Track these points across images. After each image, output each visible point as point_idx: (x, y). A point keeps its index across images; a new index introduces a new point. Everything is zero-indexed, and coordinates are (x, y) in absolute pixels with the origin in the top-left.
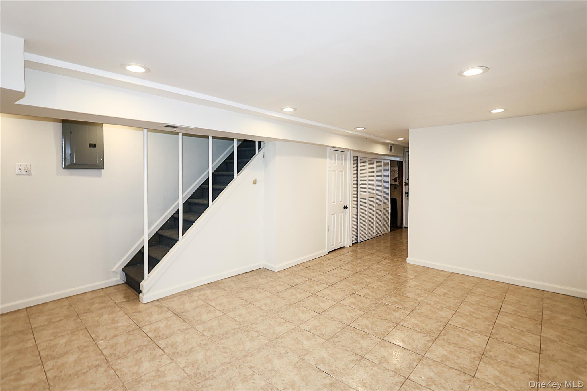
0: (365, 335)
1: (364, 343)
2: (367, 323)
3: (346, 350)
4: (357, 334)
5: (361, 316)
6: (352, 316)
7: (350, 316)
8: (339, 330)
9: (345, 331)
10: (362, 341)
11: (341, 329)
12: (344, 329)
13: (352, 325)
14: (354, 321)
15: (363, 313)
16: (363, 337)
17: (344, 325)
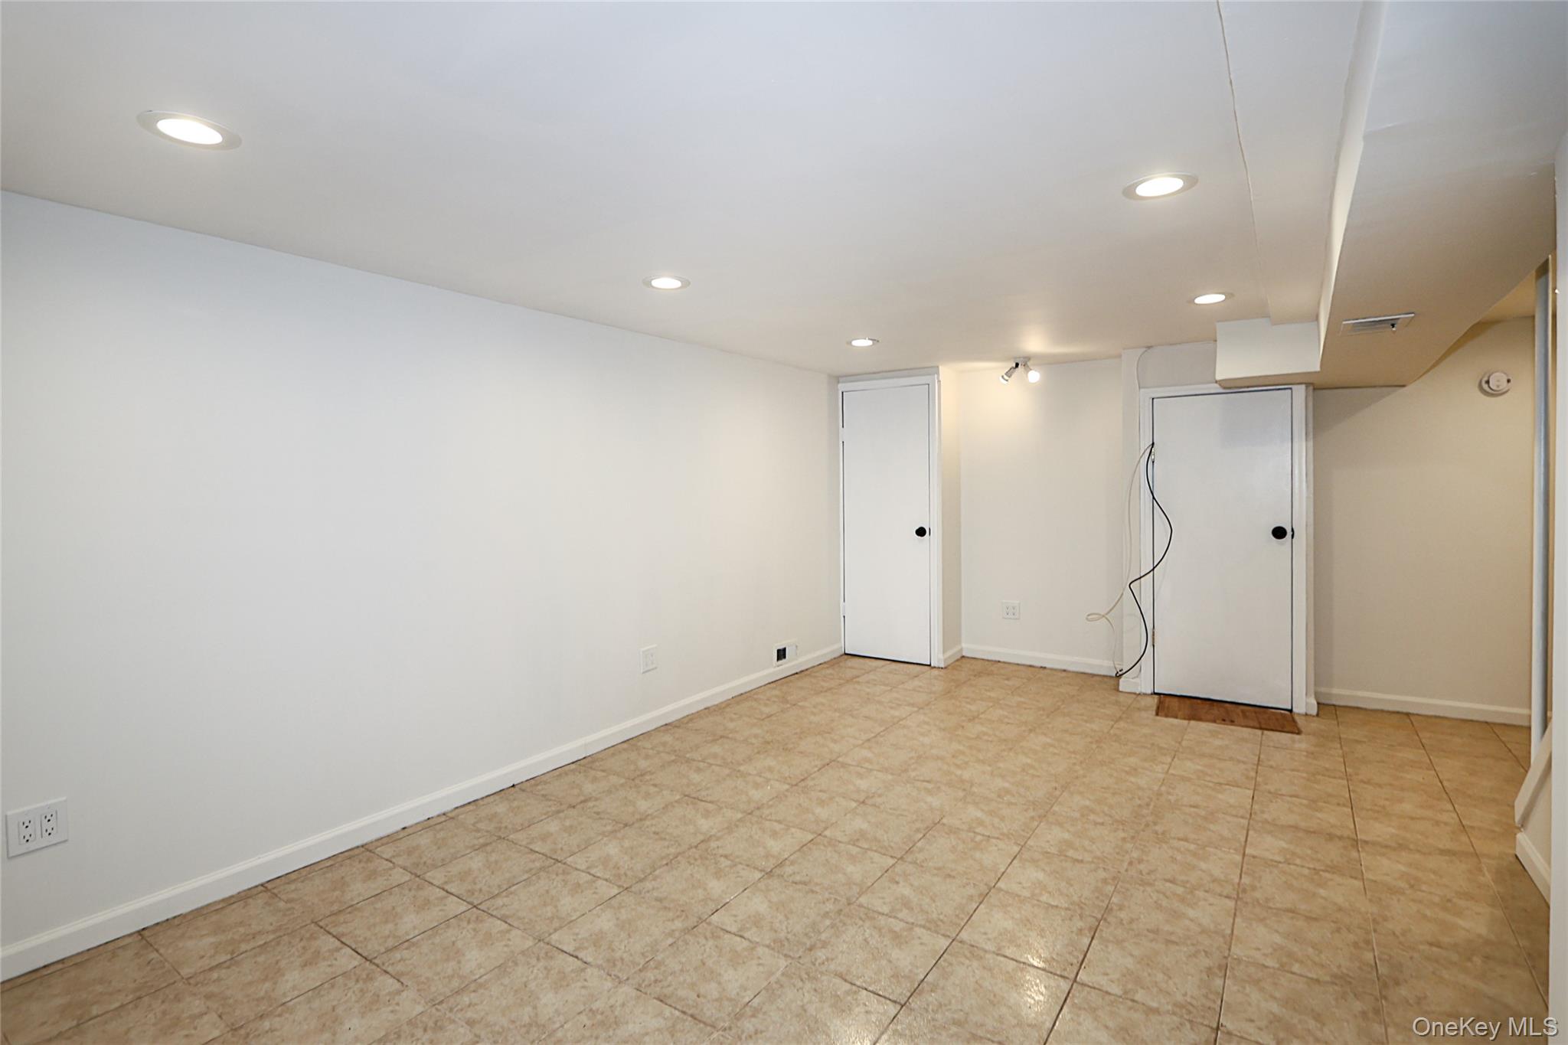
0: (858, 840)
1: (859, 824)
2: (850, 869)
3: (894, 809)
4: (875, 839)
5: (869, 887)
6: (895, 886)
7: (900, 885)
8: (919, 844)
9: (904, 843)
10: (865, 826)
11: (915, 848)
12: (908, 848)
13: (891, 862)
14: (886, 872)
15: (863, 900)
16: (862, 834)
17: (910, 858)
